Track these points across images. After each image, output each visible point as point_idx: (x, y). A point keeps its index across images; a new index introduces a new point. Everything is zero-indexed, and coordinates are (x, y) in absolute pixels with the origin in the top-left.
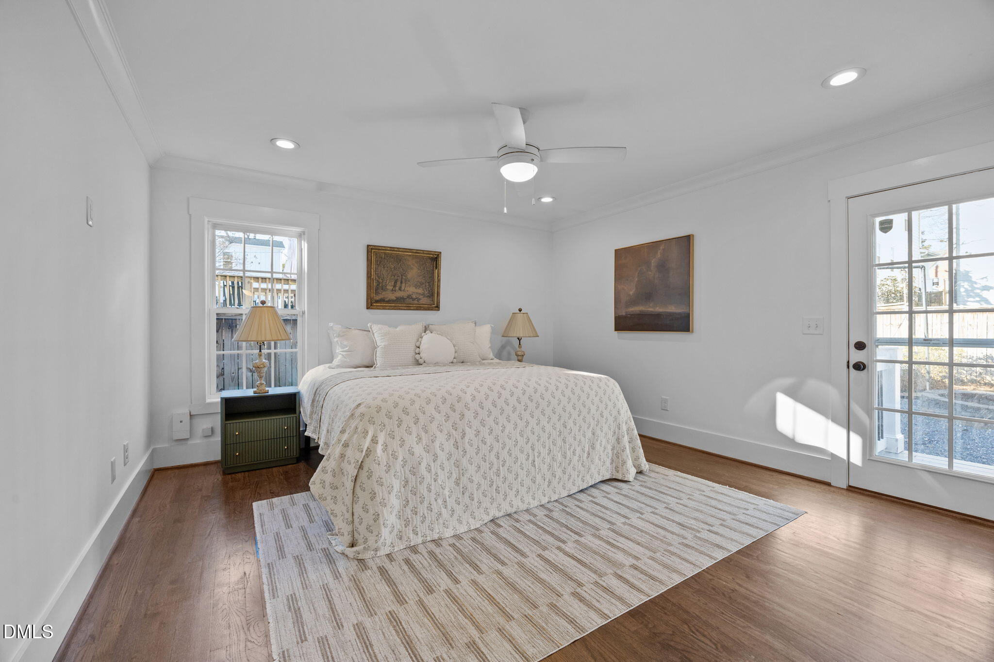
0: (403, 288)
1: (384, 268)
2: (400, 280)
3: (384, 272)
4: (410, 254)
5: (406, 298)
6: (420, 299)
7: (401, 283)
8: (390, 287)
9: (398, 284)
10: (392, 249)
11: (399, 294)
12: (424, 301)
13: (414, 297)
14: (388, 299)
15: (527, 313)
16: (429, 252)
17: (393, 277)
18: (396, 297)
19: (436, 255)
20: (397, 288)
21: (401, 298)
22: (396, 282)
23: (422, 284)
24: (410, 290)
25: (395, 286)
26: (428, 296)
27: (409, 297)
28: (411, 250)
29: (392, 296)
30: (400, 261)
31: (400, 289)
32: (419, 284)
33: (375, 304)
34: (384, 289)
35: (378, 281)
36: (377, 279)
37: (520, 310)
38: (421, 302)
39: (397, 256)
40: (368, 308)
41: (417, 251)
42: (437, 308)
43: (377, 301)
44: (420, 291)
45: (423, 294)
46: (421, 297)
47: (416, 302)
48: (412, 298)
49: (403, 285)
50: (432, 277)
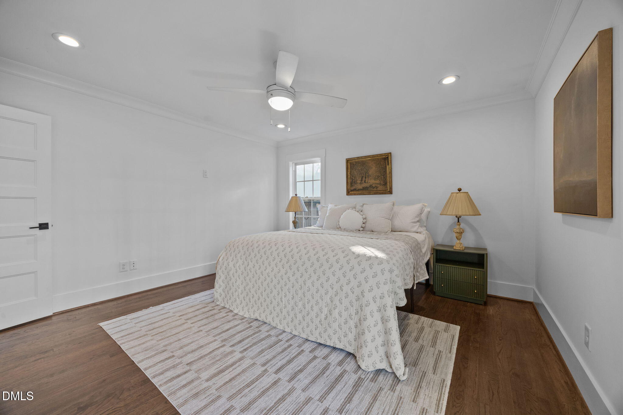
0: (366, 181)
1: (355, 170)
2: (365, 176)
3: (356, 173)
4: (370, 159)
5: (369, 187)
6: (378, 187)
7: (366, 178)
8: (359, 182)
9: (364, 179)
10: (358, 158)
11: (365, 185)
12: (381, 188)
13: (374, 186)
14: (358, 189)
15: (468, 193)
16: (381, 155)
17: (360, 175)
18: (362, 187)
19: (386, 155)
20: (363, 182)
21: (366, 187)
22: (362, 178)
23: (378, 177)
24: (372, 181)
25: (362, 180)
26: (384, 184)
27: (371, 186)
28: (369, 156)
29: (360, 187)
30: (364, 164)
31: (365, 182)
32: (377, 177)
33: (351, 192)
34: (355, 183)
35: (352, 179)
36: (352, 177)
37: (460, 190)
38: (379, 189)
39: (362, 161)
40: (347, 195)
41: (373, 156)
42: (391, 192)
43: (351, 191)
44: (378, 182)
45: (380, 184)
46: (379, 185)
47: (375, 189)
48: (372, 187)
49: (367, 179)
50: (385, 172)
